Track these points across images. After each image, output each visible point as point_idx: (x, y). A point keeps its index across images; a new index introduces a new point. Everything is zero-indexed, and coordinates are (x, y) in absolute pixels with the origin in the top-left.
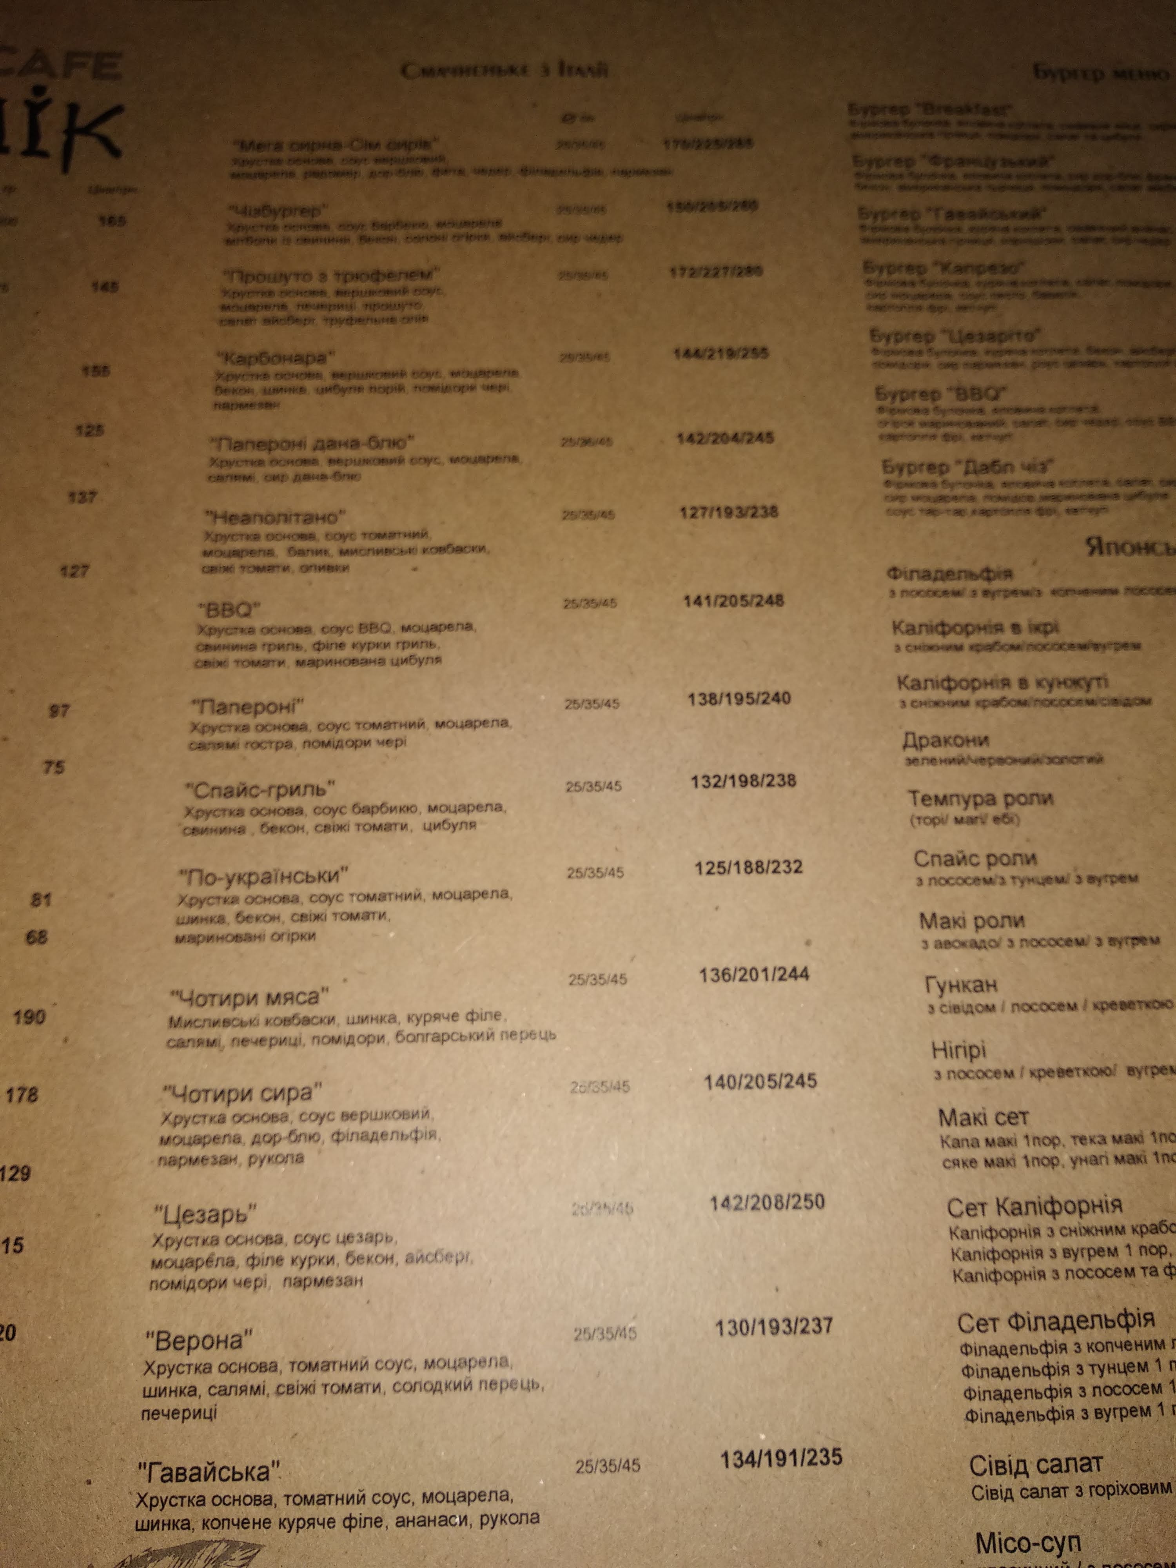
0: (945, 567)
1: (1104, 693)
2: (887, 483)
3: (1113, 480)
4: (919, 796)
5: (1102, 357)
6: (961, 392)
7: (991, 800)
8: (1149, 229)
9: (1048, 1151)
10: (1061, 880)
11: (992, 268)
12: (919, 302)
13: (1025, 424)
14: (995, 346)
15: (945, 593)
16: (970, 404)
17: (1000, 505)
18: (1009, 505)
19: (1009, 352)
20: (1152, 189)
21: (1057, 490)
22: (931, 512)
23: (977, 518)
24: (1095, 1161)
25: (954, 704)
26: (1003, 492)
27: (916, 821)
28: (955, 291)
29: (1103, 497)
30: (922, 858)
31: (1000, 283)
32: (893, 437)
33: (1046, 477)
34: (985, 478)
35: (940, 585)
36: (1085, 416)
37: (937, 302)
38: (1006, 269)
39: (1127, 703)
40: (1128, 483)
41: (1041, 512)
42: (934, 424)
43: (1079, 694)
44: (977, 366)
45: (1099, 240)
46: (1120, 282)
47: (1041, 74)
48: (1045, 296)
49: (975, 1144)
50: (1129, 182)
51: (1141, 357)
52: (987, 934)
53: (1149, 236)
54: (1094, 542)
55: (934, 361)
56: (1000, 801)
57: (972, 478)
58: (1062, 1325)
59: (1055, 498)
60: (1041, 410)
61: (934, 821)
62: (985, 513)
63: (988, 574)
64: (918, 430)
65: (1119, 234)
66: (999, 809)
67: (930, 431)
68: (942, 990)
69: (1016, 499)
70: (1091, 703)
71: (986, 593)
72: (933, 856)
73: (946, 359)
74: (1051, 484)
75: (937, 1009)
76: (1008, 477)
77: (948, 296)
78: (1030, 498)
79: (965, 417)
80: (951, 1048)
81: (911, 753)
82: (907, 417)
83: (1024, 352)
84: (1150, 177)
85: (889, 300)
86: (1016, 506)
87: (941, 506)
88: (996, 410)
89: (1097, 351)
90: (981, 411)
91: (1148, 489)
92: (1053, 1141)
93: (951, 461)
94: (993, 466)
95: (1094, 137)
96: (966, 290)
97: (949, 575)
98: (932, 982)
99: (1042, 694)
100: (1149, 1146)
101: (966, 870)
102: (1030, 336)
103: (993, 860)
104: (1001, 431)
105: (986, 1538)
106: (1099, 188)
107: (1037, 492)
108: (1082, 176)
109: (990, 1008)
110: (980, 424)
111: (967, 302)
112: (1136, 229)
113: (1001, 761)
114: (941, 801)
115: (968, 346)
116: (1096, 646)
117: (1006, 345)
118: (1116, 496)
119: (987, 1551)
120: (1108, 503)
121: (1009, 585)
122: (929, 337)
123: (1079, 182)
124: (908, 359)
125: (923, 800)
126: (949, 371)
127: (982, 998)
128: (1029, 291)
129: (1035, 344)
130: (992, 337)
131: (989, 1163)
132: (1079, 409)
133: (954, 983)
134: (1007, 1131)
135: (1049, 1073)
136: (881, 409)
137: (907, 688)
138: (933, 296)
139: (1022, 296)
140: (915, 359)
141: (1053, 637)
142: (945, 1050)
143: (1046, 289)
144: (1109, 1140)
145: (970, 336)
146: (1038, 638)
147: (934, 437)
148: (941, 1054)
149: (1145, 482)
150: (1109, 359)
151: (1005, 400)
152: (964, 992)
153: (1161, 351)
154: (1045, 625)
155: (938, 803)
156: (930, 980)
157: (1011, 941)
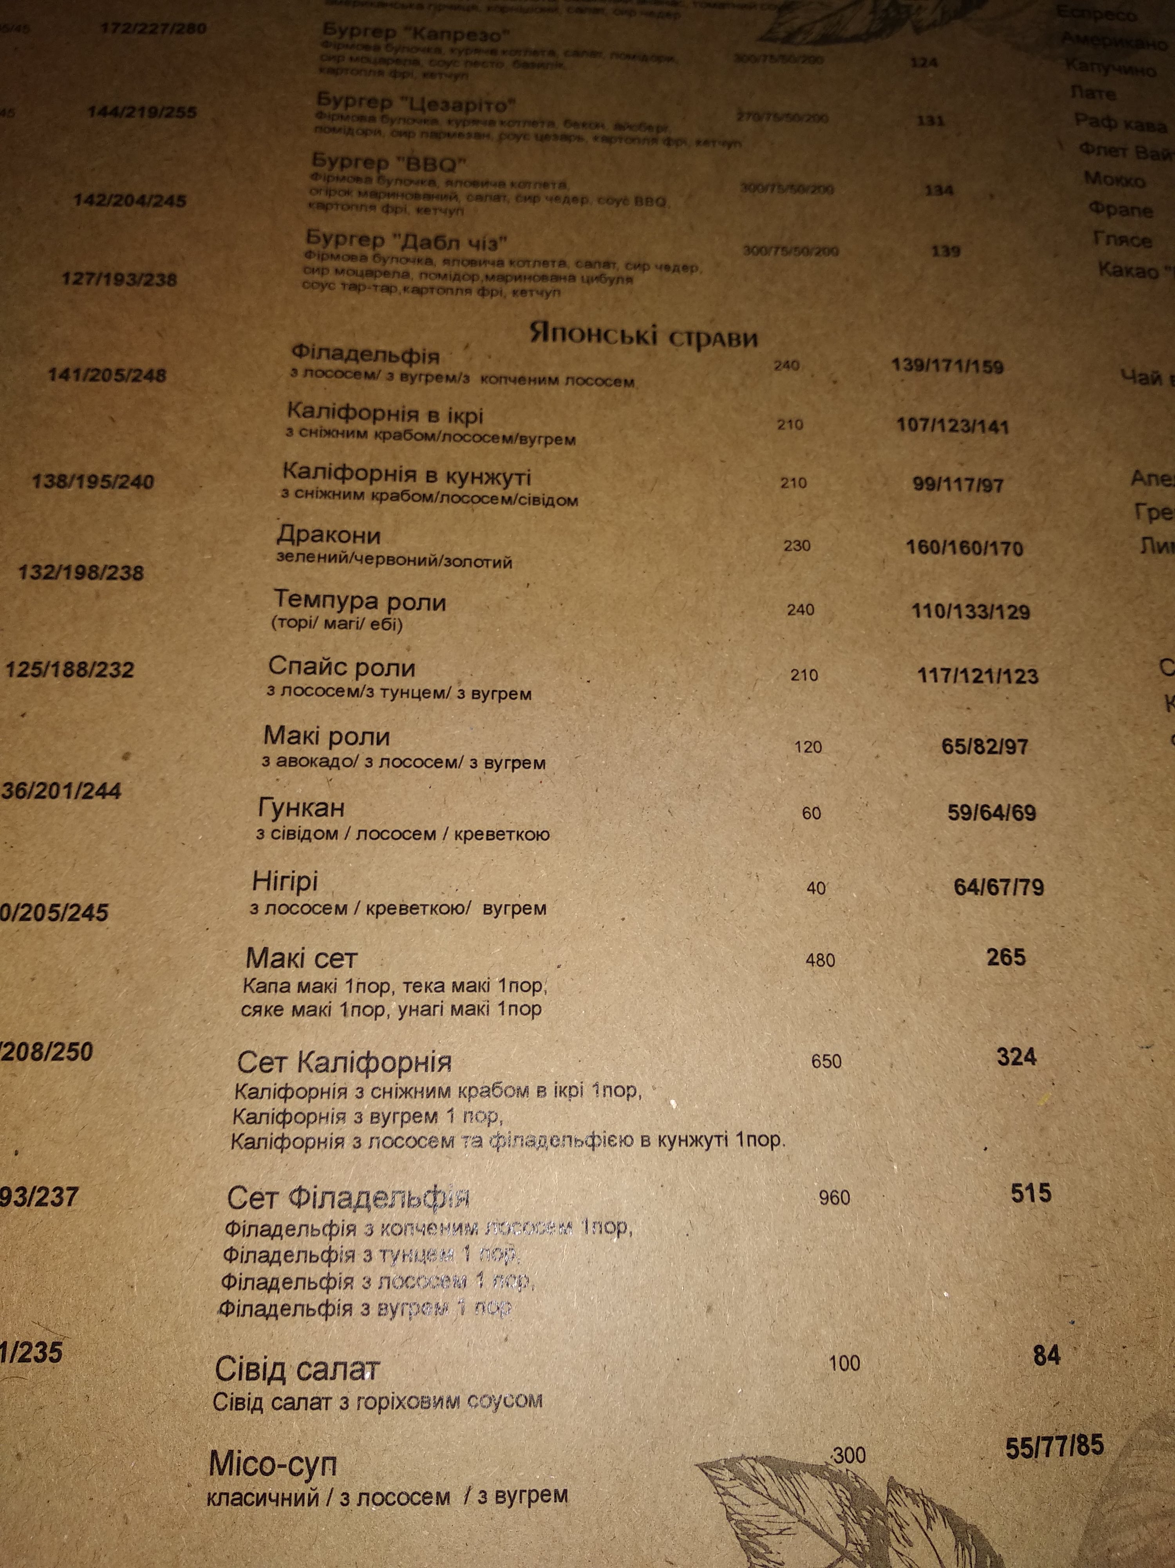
0: (360, 347)
1: (524, 490)
2: (309, 254)
3: (571, 261)
4: (286, 595)
5: (580, 131)
6: (412, 162)
7: (373, 603)
8: (658, 2)
9: (374, 999)
10: (440, 694)
11: (471, 35)
12: (383, 67)
13: (480, 198)
14: (460, 115)
15: (356, 374)
16: (421, 174)
17: (438, 283)
18: (448, 284)
19: (475, 122)
21: (507, 269)
22: (355, 287)
23: (408, 295)
24: (428, 1011)
25: (346, 495)
26: (443, 269)
27: (277, 623)
28: (423, 57)
29: (556, 278)
30: (278, 664)
31: (477, 51)
32: (323, 206)
33: (493, 256)
34: (422, 253)
35: (352, 366)
36: (550, 192)
37: (400, 68)
38: (485, 37)
39: (550, 503)
40: (589, 264)
41: (482, 292)
42: (375, 194)
43: (495, 490)
44: (436, 135)
45: (597, 11)
46: (616, 55)
48: (526, 65)
49: (286, 988)
51: (627, 133)
52: (341, 751)
53: (656, 8)
54: (540, 327)
55: (386, 128)
56: (383, 603)
57: (410, 253)
58: (354, 1203)
59: (503, 278)
60: (502, 184)
61: (299, 624)
62: (419, 291)
63: (410, 357)
64: (355, 199)
65: (621, 6)
66: (380, 613)
67: (368, 201)
68: (277, 813)
69: (457, 277)
70: (508, 501)
71: (404, 377)
72: (291, 662)
73: (402, 127)
74: (501, 263)
75: (267, 834)
76: (451, 254)
77: (416, 62)
78: (472, 278)
79: (412, 188)
80: (276, 878)
81: (286, 547)
82: (345, 185)
83: (492, 123)
85: (346, 64)
86: (455, 285)
87: (368, 281)
88: (449, 183)
89: (576, 125)
90: (432, 182)
91: (610, 273)
92: (381, 988)
93: (387, 234)
94: (438, 241)
96: (437, 57)
97: (364, 355)
98: (267, 804)
99: (452, 488)
100: (496, 995)
101: (332, 680)
102: (501, 107)
103: (362, 669)
104: (453, 204)
105: (222, 1458)
107: (481, 271)
109: (331, 835)
110: (429, 197)
111: (436, 69)
113: (391, 560)
114: (312, 601)
115: (429, 114)
116: (523, 439)
117: (472, 115)
118: (573, 278)
119: (221, 1472)
120: (560, 285)
121: (433, 369)
122: (386, 103)
124: (356, 125)
125: (291, 599)
126: (403, 139)
127: (326, 823)
128: (508, 60)
129: (506, 116)
130: (458, 106)
131: (297, 1011)
132: (545, 185)
133: (293, 805)
134: (326, 976)
135: (390, 909)
136: (315, 176)
137: (294, 476)
138: (398, 61)
139: (500, 65)
140: (366, 125)
141: (474, 428)
142: (268, 880)
143: (529, 59)
144: (448, 986)
145: (433, 105)
146: (459, 428)
147: (373, 207)
148: (262, 885)
149: (607, 264)
150: (588, 134)
151: (462, 172)
152: (304, 815)
153: (650, 128)
154: (468, 414)
155: (308, 604)
156: (265, 801)
157: (370, 760)
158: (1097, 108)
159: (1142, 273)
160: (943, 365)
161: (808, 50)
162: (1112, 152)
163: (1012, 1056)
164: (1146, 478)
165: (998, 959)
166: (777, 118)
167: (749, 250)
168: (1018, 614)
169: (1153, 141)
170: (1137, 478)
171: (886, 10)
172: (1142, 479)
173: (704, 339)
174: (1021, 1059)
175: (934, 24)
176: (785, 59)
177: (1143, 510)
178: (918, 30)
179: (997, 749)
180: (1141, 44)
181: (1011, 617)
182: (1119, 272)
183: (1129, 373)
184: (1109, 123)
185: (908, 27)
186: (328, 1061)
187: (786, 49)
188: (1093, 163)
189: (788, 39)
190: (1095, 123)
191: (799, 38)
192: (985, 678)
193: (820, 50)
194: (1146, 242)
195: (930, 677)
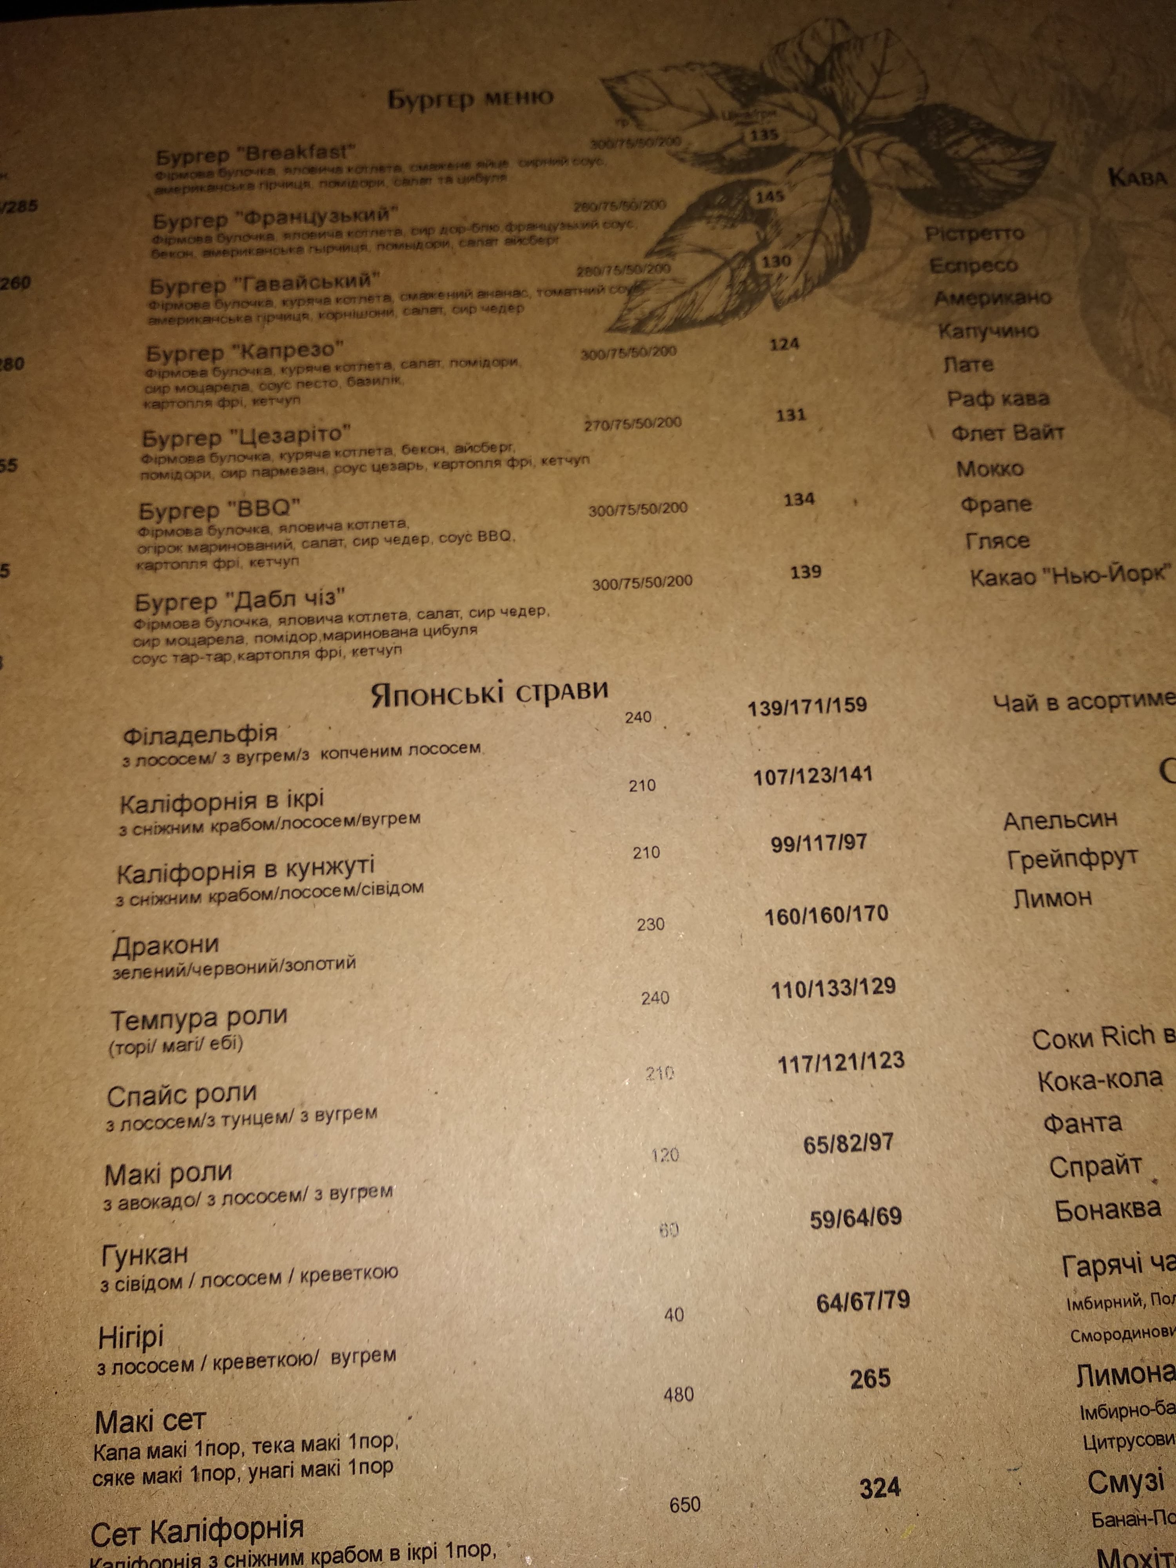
0: (194, 728)
1: (367, 878)
2: (138, 624)
3: (412, 612)
4: (123, 1018)
5: (418, 458)
6: (244, 507)
7: (212, 1020)
8: (499, 293)
9: (223, 1462)
10: (283, 1118)
11: (302, 350)
12: (209, 396)
13: (315, 544)
14: (292, 447)
15: (191, 760)
16: (252, 521)
17: (274, 646)
18: (284, 646)
19: (309, 454)
20: (509, 241)
21: (346, 626)
22: (187, 659)
23: (243, 663)
24: (278, 1472)
25: (183, 899)
26: (280, 630)
27: (115, 1049)
28: (252, 380)
29: (397, 633)
30: (117, 1097)
31: (309, 368)
32: (152, 567)
33: (330, 611)
34: (257, 613)
35: (186, 750)
36: (390, 532)
37: (228, 395)
38: (319, 350)
39: (394, 891)
40: (432, 615)
41: (321, 654)
42: (205, 548)
43: (337, 880)
44: (267, 473)
45: (434, 310)
46: (455, 362)
47: (397, 102)
48: (361, 382)
49: (135, 1454)
50: (484, 234)
51: (469, 455)
52: (184, 1188)
53: (498, 301)
54: (381, 690)
55: (215, 469)
56: (222, 1020)
57: (244, 614)
59: (342, 636)
60: (338, 526)
61: (137, 1049)
62: (253, 657)
63: (247, 734)
64: (185, 555)
65: (461, 301)
66: (220, 1031)
67: (198, 556)
68: (121, 1262)
69: (294, 639)
70: (350, 892)
71: (240, 758)
72: (130, 1093)
73: (232, 466)
74: (339, 619)
75: (112, 1286)
76: (285, 612)
77: (245, 387)
78: (310, 638)
79: (245, 538)
80: (122, 1334)
81: (122, 963)
82: (174, 540)
83: (326, 454)
84: (509, 227)
85: (170, 396)
86: (292, 647)
87: (200, 650)
88: (283, 528)
89: (413, 450)
90: (265, 530)
91: (454, 623)
92: (231, 1449)
93: (219, 594)
94: (274, 598)
95: (449, 180)
96: (266, 379)
97: (199, 736)
98: (111, 1252)
99: (292, 882)
100: (346, 1453)
101: (172, 1111)
102: (335, 434)
103: (202, 1096)
104: (286, 554)
106: (445, 244)
107: (320, 629)
108: (427, 231)
109: (175, 1284)
110: (262, 546)
111: (267, 394)
112: (482, 294)
113: (230, 969)
114: (150, 1023)
115: (261, 448)
116: (366, 820)
117: (306, 446)
118: (414, 632)
120: (400, 641)
121: (271, 746)
122: (214, 439)
123: (423, 238)
124: (183, 468)
125: (128, 1022)
126: (234, 480)
127: (171, 1271)
128: (341, 377)
129: (341, 445)
130: (290, 437)
131: (148, 1479)
132: (383, 525)
133: (136, 1253)
134: (176, 1438)
135: (237, 1363)
136: (143, 532)
137: (129, 882)
138: (226, 387)
139: (332, 383)
140: (194, 467)
141: (315, 812)
142: (114, 1337)
143: (364, 374)
144: (298, 1446)
145: (264, 437)
146: (298, 812)
147: (204, 563)
148: (108, 1342)
149: (450, 614)
150: (425, 460)
151: (297, 515)
152: (147, 1263)
153: (492, 448)
154: (308, 796)
155: (146, 1026)
156: (108, 1250)
157: (212, 1197)
158: (971, 383)
159: (1018, 579)
160: (802, 706)
161: (659, 339)
162: (987, 435)
163: (875, 1488)
164: (1019, 823)
165: (862, 1382)
166: (627, 424)
167: (599, 585)
168: (883, 988)
169: (1033, 417)
170: (1010, 821)
171: (744, 282)
172: (1015, 823)
173: (552, 692)
174: (885, 1491)
175: (796, 296)
176: (635, 352)
177: (1016, 858)
178: (778, 304)
179: (861, 1145)
180: (1023, 298)
181: (876, 992)
182: (993, 580)
183: (1002, 701)
184: (985, 400)
185: (767, 301)
186: (180, 1531)
187: (637, 340)
188: (966, 451)
189: (638, 328)
190: (970, 401)
191: (651, 325)
192: (849, 1064)
193: (672, 339)
194: (1023, 541)
195: (790, 1066)
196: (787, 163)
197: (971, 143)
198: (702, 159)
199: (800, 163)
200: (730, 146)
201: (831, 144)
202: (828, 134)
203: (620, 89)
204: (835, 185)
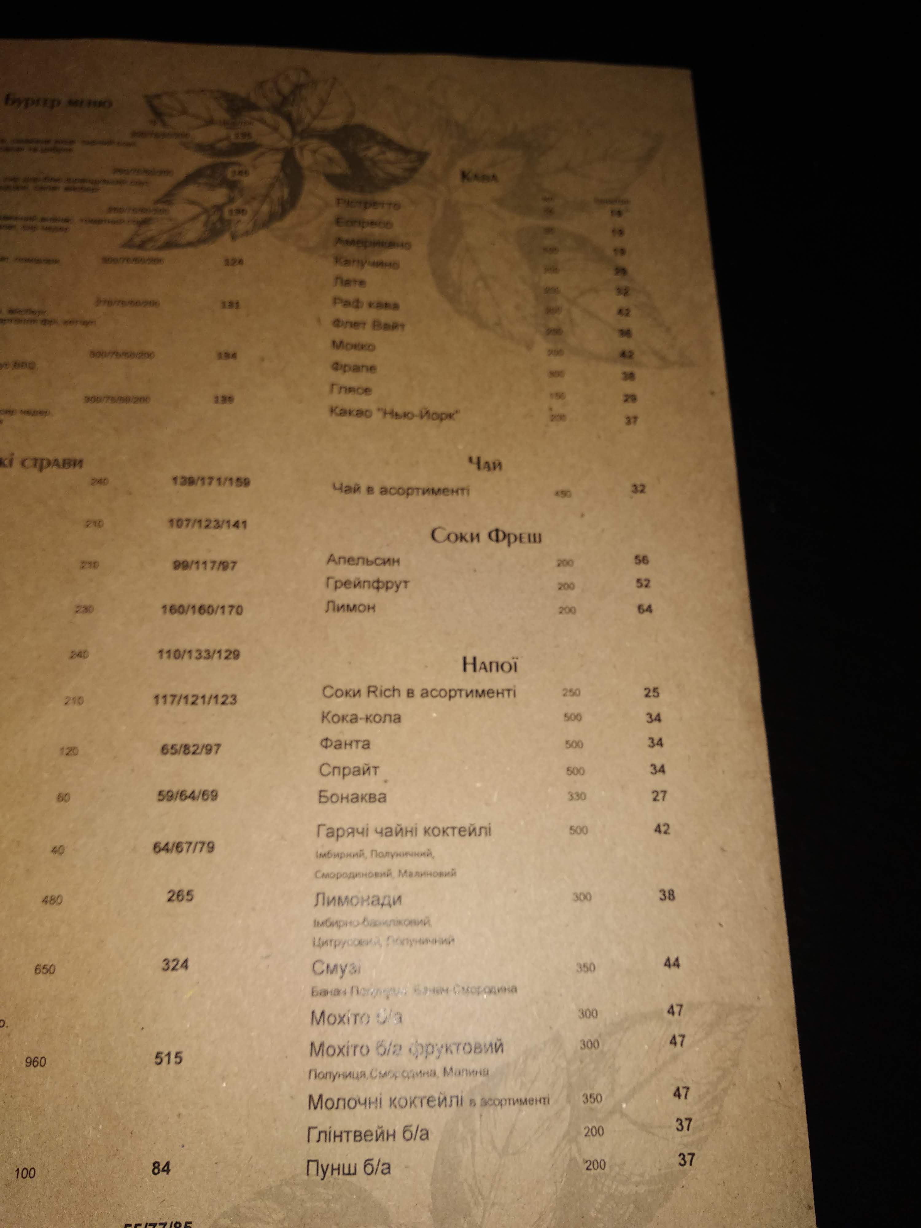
8: (55, 220)
20: (67, 189)
45: (10, 227)
46: (18, 259)
47: (10, 102)
50: (51, 184)
51: (17, 316)
53: (53, 224)
65: (29, 223)
84: (68, 180)
95: (35, 150)
106: (24, 188)
108: (15, 179)
112: (43, 219)
123: (11, 183)
153: (33, 312)
158: (350, 293)
159: (360, 413)
160: (207, 481)
161: (153, 254)
162: (355, 325)
163: (172, 965)
164: (337, 560)
165: (175, 897)
166: (123, 303)
167: (88, 399)
168: (232, 656)
169: (386, 316)
170: (331, 559)
171: (214, 224)
172: (334, 560)
173: (45, 463)
174: (178, 967)
175: (247, 233)
176: (136, 260)
177: (331, 582)
178: (234, 237)
179: (198, 751)
180: (392, 244)
181: (226, 658)
182: (344, 412)
183: (338, 486)
184: (357, 304)
185: (227, 237)
187: (139, 253)
188: (340, 334)
189: (142, 246)
190: (346, 304)
191: (150, 245)
192: (200, 701)
193: (162, 254)
194: (367, 391)
195: (161, 701)
196: (254, 154)
197: (375, 149)
198: (201, 148)
199: (262, 154)
200: (220, 140)
201: (284, 144)
202: (283, 137)
203: (156, 102)
204: (283, 168)
